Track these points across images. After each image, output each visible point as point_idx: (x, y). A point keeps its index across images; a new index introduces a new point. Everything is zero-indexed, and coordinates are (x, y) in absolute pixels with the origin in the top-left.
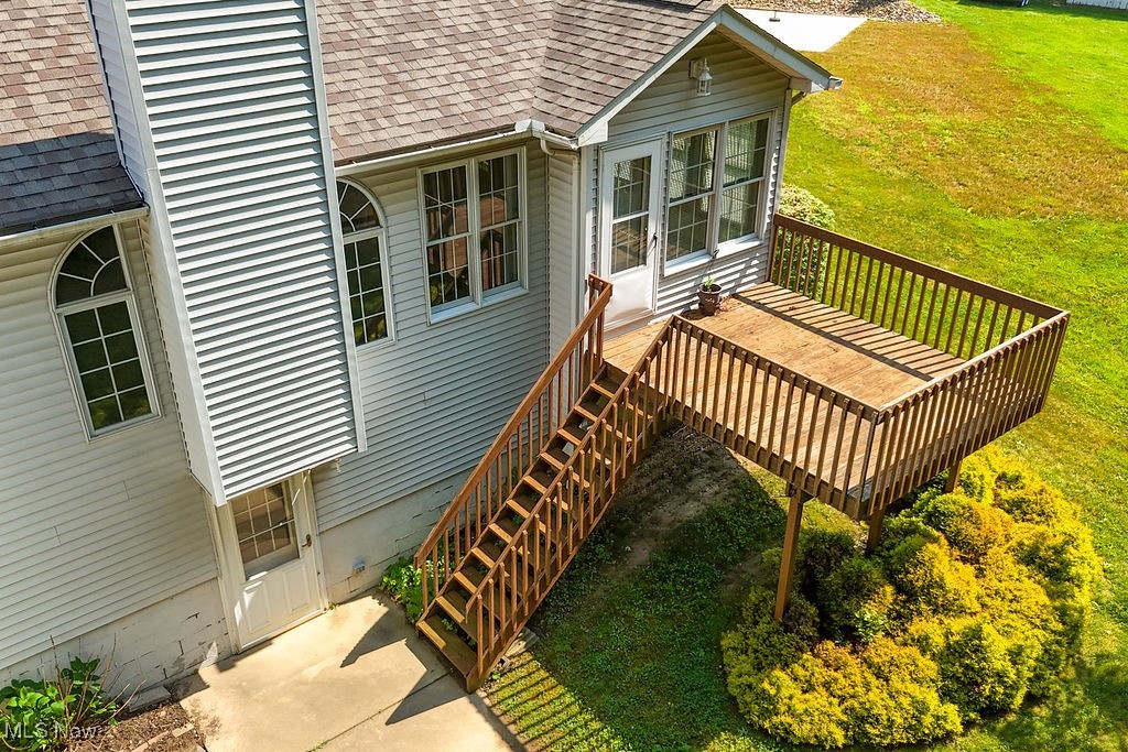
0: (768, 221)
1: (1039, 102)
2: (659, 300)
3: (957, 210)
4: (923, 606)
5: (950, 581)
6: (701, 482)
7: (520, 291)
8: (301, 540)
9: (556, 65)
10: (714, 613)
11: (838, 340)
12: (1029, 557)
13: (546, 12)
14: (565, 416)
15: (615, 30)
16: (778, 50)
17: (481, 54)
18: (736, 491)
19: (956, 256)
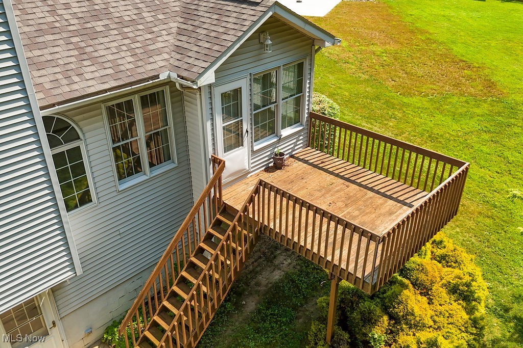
0: (306, 116)
1: (423, 38)
2: (252, 164)
3: (393, 94)
4: (404, 326)
5: (417, 311)
6: (281, 258)
7: (173, 166)
8: (49, 325)
9: (183, 38)
10: (292, 338)
11: (348, 180)
12: (453, 290)
13: (176, 6)
14: (203, 235)
15: (216, 17)
16: (307, 25)
17: (138, 33)
18: (300, 262)
19: (395, 118)
